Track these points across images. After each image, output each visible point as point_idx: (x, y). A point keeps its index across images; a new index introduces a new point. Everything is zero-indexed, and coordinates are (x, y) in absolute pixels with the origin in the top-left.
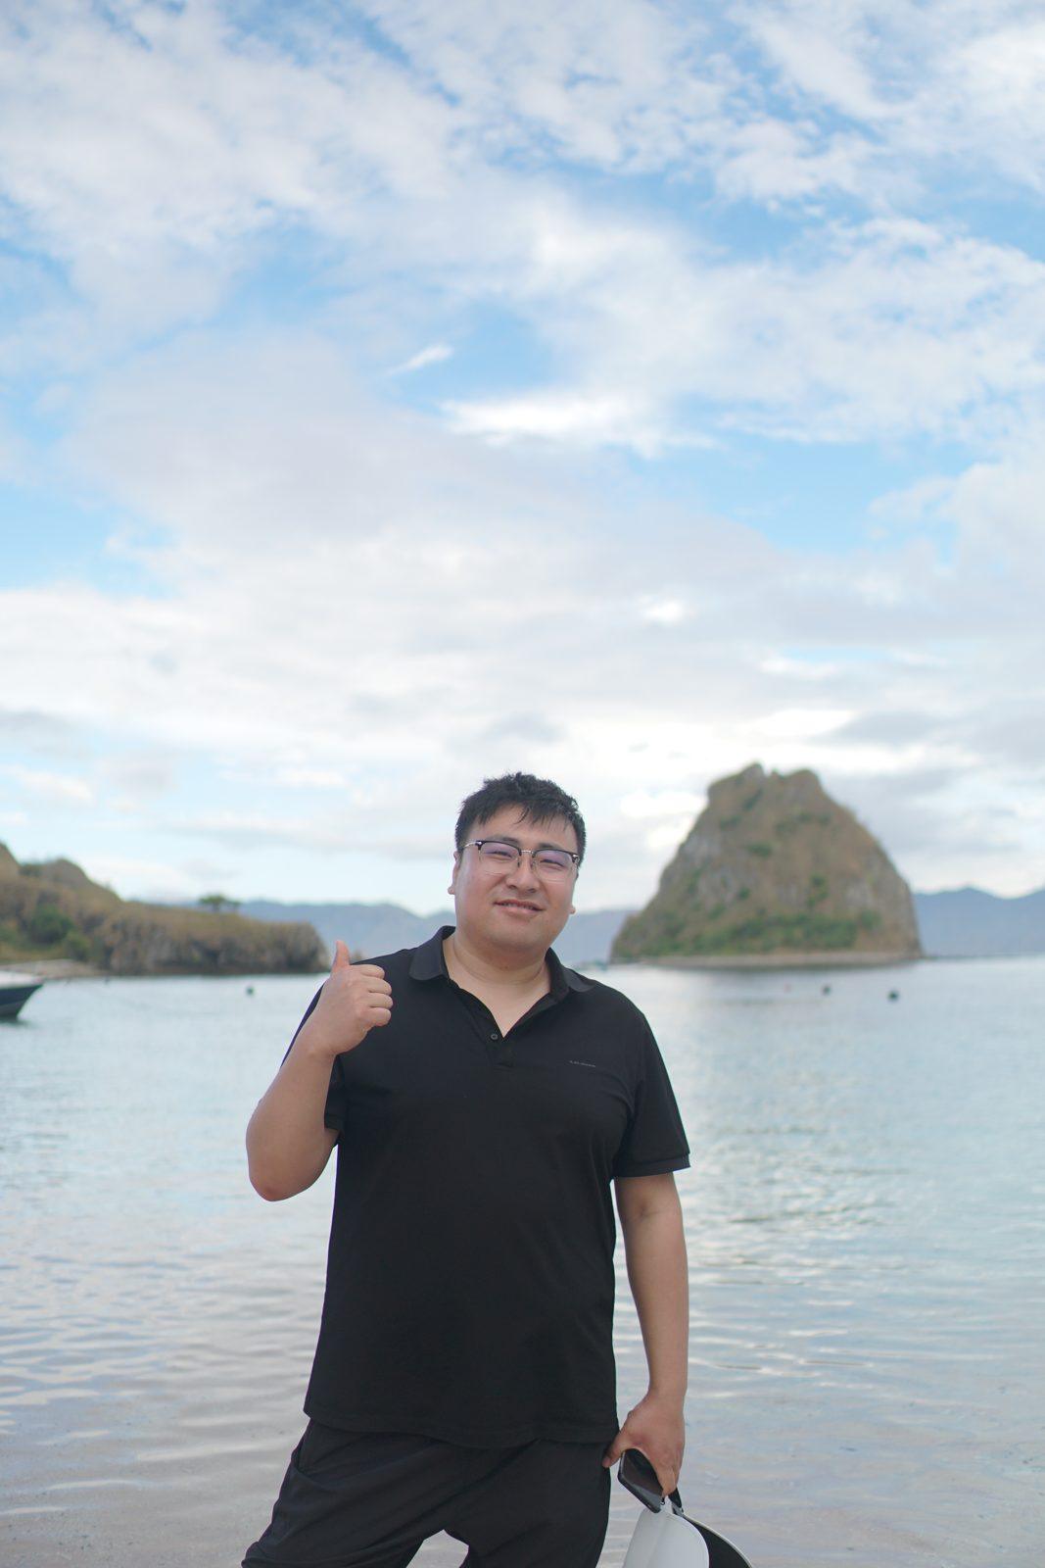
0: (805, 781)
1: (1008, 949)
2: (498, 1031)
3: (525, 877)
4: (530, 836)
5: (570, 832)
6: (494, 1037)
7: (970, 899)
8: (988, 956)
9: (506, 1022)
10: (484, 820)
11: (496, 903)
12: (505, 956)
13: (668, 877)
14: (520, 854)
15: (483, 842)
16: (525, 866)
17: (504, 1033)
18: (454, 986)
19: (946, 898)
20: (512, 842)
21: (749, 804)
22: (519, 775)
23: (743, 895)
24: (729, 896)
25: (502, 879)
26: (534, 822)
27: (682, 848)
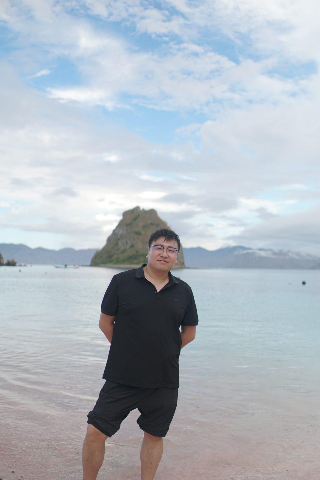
0: (152, 212)
1: (210, 266)
2: (157, 291)
3: (165, 254)
4: (166, 244)
5: (176, 244)
6: (155, 292)
7: (199, 250)
8: (204, 268)
9: (159, 289)
10: (155, 240)
11: (158, 260)
12: (159, 273)
13: (109, 240)
14: (164, 249)
15: (155, 246)
16: (165, 252)
17: (158, 292)
18: (146, 280)
19: (192, 250)
20: (162, 246)
21: (135, 219)
22: (164, 229)
23: (132, 246)
24: (128, 247)
25: (159, 255)
26: (167, 241)
27: (114, 231)
